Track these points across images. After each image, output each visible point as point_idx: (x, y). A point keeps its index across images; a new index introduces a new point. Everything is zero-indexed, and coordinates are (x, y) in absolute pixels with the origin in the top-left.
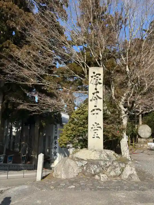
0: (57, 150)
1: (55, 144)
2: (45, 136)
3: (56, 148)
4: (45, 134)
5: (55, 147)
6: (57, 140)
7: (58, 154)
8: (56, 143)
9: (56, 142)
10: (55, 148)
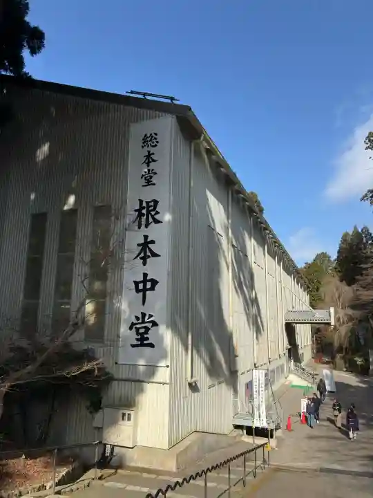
0: (158, 304)
1: (144, 259)
2: (73, 211)
3: (146, 286)
4: (72, 199)
5: (145, 281)
6: (154, 232)
7: (166, 336)
8: (146, 250)
9: (146, 244)
10: (145, 290)
